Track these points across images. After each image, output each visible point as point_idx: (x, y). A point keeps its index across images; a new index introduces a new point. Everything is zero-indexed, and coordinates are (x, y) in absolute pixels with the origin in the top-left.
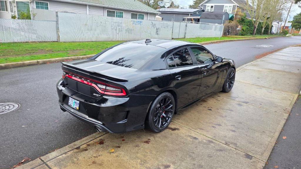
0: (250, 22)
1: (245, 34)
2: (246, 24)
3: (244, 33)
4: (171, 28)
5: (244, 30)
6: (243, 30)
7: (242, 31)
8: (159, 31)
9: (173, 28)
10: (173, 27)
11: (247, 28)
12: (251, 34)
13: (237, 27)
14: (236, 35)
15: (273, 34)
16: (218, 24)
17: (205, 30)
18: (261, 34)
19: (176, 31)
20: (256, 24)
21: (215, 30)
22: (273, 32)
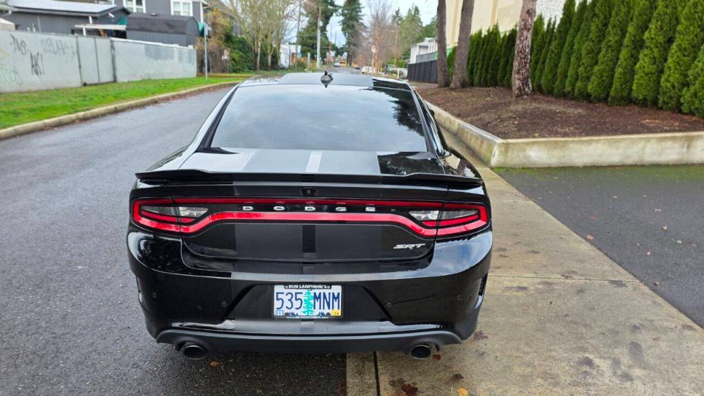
0: (242, 42)
1: (239, 70)
2: (236, 46)
3: (238, 67)
4: (73, 53)
5: (237, 59)
6: (234, 60)
7: (233, 62)
8: (39, 63)
9: (79, 55)
10: (78, 51)
11: (241, 57)
12: (250, 69)
13: (222, 53)
14: (223, 71)
15: (283, 68)
16: (180, 45)
17: (159, 60)
18: (267, 70)
19: (89, 61)
20: (258, 47)
21: (180, 59)
22: (282, 65)
